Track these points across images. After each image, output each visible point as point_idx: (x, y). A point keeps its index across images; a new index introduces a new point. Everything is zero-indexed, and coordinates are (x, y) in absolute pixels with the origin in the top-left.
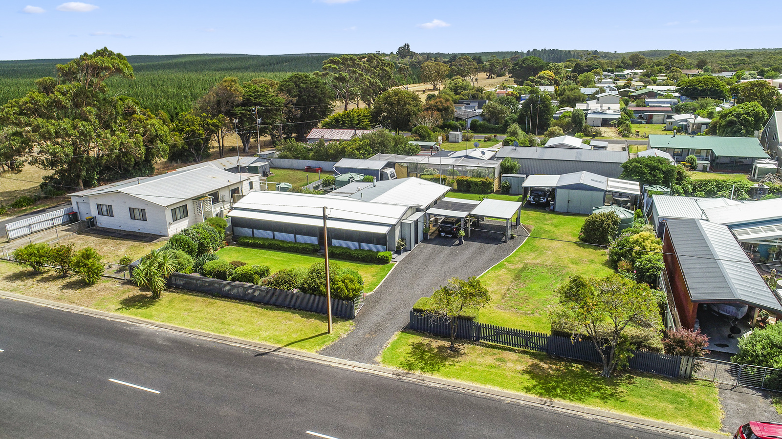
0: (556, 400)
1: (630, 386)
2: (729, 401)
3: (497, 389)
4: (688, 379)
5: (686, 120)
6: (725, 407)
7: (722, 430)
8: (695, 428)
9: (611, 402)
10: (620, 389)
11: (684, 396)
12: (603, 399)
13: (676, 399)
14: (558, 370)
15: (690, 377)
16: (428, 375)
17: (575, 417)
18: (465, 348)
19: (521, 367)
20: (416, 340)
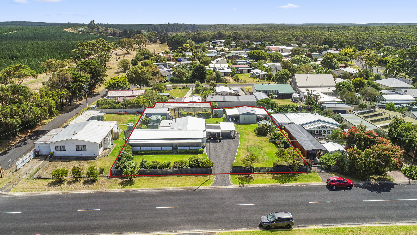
0: (285, 183)
1: (299, 176)
2: (321, 175)
3: (269, 184)
4: (310, 172)
5: (258, 73)
6: (321, 176)
7: (323, 182)
8: (317, 182)
9: (297, 181)
10: (297, 178)
11: (311, 176)
12: (295, 180)
13: (310, 177)
14: (280, 176)
15: (310, 171)
16: (248, 185)
17: (291, 186)
18: (252, 175)
19: (271, 178)
20: (237, 176)
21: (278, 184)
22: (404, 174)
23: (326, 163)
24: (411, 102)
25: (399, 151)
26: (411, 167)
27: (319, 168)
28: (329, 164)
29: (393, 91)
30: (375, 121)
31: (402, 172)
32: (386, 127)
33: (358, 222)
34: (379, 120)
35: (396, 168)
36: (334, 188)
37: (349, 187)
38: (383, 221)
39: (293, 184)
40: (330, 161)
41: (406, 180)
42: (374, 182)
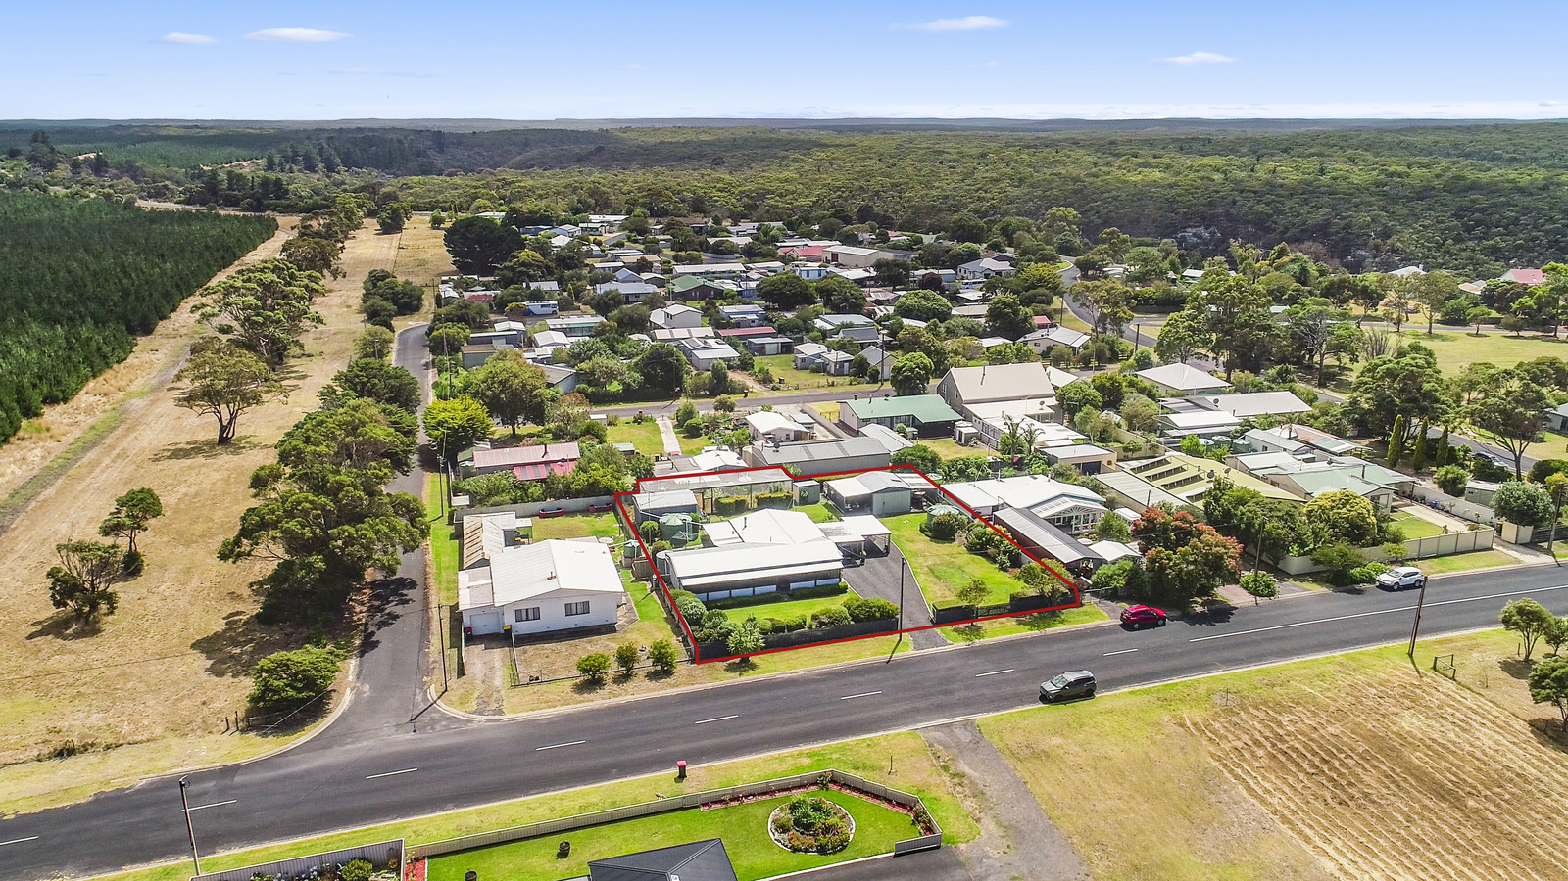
0: (1046, 630)
1: (1064, 614)
2: (1104, 608)
3: (1017, 635)
4: (1082, 605)
5: (819, 356)
6: (1104, 610)
7: (1112, 619)
8: (1102, 621)
9: (1066, 623)
10: (1062, 617)
11: (1085, 611)
14: (1030, 618)
15: (1082, 603)
16: (982, 640)
17: (1060, 633)
18: (979, 623)
19: (1016, 622)
20: (949, 628)
21: (1035, 633)
22: (1246, 589)
23: (1108, 584)
24: (1232, 428)
25: (1233, 547)
26: (1256, 575)
27: (1095, 594)
28: (1114, 584)
29: (1187, 401)
30: (1172, 485)
31: (1242, 586)
32: (1197, 498)
33: (1191, 672)
34: (1179, 483)
35: (1232, 579)
36: (1137, 626)
37: (1161, 622)
38: (1228, 666)
39: (1059, 629)
40: (1115, 579)
41: (1252, 598)
42: (1199, 609)
